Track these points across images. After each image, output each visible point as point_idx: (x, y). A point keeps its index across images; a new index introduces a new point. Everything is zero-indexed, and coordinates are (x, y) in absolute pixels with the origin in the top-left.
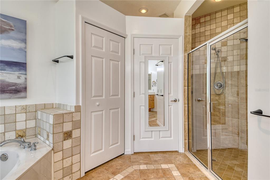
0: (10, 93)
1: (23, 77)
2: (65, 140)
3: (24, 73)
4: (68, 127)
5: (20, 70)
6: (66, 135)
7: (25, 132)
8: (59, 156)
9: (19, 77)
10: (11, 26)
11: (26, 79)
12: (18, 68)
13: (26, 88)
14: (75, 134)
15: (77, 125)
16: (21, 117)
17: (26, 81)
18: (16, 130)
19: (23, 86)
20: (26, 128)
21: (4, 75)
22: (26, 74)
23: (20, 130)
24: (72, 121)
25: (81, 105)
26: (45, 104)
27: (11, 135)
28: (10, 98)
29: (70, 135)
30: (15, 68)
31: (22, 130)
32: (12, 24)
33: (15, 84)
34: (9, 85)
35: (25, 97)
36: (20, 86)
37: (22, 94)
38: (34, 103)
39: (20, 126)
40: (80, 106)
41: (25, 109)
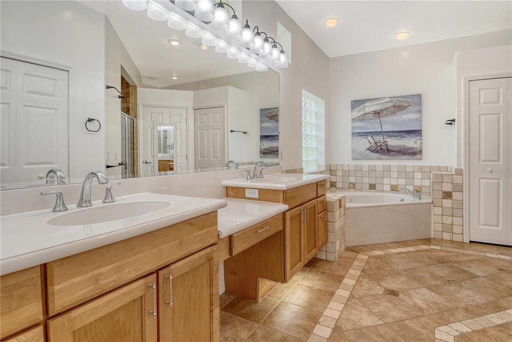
0: (410, 155)
1: (419, 142)
2: (444, 198)
3: (420, 138)
4: (447, 188)
5: (416, 136)
6: (445, 194)
7: (421, 189)
8: (438, 211)
9: (415, 142)
10: (409, 103)
11: (421, 143)
12: (415, 135)
13: (421, 151)
14: (456, 195)
15: (459, 188)
16: (418, 175)
17: (421, 145)
18: (414, 185)
19: (419, 149)
20: (422, 186)
21: (405, 141)
22: (421, 140)
23: (416, 186)
24: (452, 183)
25: (463, 168)
26: (439, 167)
27: (411, 188)
28: (409, 159)
29: (449, 195)
30: (412, 135)
31: (418, 186)
32: (410, 101)
33: (413, 148)
34: (408, 149)
35: (421, 159)
36: (418, 149)
37: (418, 156)
38: (429, 165)
39: (418, 183)
40: (462, 170)
41: (421, 169)
